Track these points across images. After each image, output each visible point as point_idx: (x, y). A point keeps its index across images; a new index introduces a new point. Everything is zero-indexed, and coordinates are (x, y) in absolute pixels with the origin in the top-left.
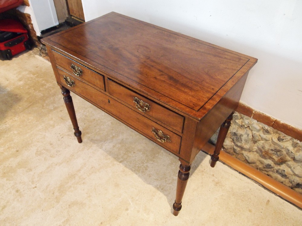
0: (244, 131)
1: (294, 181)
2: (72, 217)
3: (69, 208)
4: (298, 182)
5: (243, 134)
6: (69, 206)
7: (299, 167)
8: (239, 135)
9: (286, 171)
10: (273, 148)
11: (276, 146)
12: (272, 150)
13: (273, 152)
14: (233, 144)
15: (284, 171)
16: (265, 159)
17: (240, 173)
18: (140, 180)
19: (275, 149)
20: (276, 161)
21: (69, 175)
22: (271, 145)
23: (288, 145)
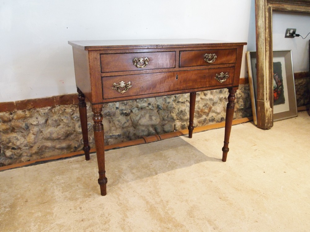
0: (185, 106)
1: (219, 119)
2: (207, 217)
3: (194, 218)
4: (221, 117)
5: (185, 108)
6: (191, 217)
7: (218, 107)
8: (184, 111)
9: (213, 115)
10: (204, 105)
11: (204, 102)
12: (204, 106)
13: (205, 107)
14: (180, 122)
15: (213, 116)
16: (201, 118)
17: (202, 131)
18: (184, 168)
19: (205, 104)
20: (207, 112)
21: (148, 212)
22: (202, 103)
23: (209, 96)
